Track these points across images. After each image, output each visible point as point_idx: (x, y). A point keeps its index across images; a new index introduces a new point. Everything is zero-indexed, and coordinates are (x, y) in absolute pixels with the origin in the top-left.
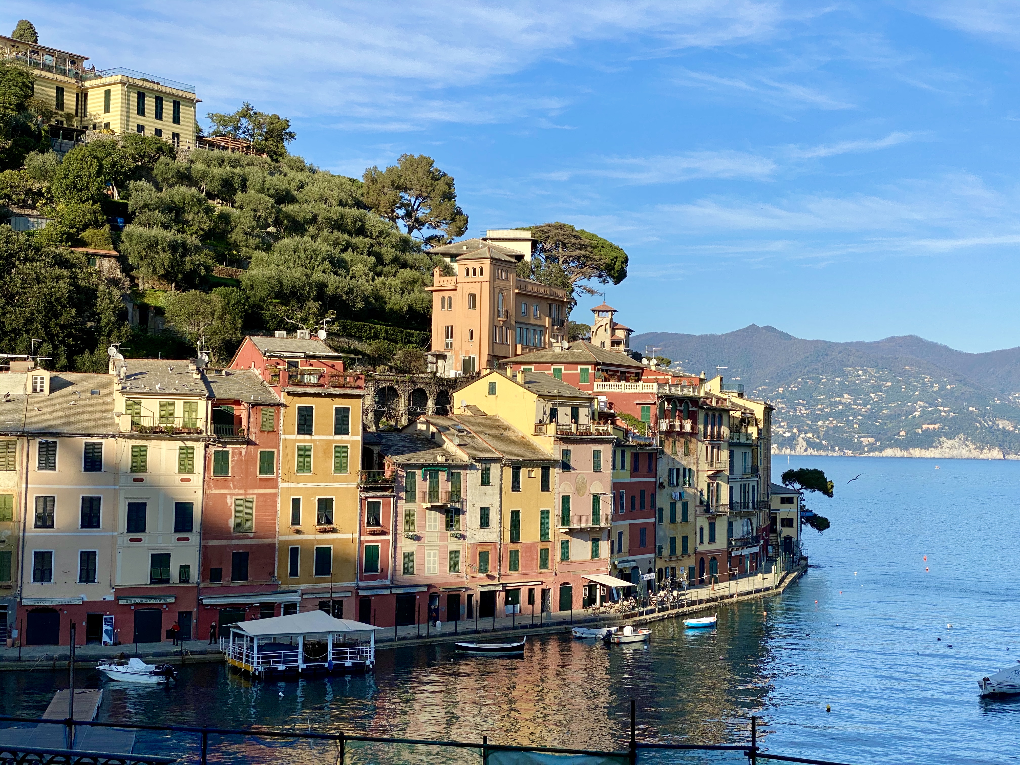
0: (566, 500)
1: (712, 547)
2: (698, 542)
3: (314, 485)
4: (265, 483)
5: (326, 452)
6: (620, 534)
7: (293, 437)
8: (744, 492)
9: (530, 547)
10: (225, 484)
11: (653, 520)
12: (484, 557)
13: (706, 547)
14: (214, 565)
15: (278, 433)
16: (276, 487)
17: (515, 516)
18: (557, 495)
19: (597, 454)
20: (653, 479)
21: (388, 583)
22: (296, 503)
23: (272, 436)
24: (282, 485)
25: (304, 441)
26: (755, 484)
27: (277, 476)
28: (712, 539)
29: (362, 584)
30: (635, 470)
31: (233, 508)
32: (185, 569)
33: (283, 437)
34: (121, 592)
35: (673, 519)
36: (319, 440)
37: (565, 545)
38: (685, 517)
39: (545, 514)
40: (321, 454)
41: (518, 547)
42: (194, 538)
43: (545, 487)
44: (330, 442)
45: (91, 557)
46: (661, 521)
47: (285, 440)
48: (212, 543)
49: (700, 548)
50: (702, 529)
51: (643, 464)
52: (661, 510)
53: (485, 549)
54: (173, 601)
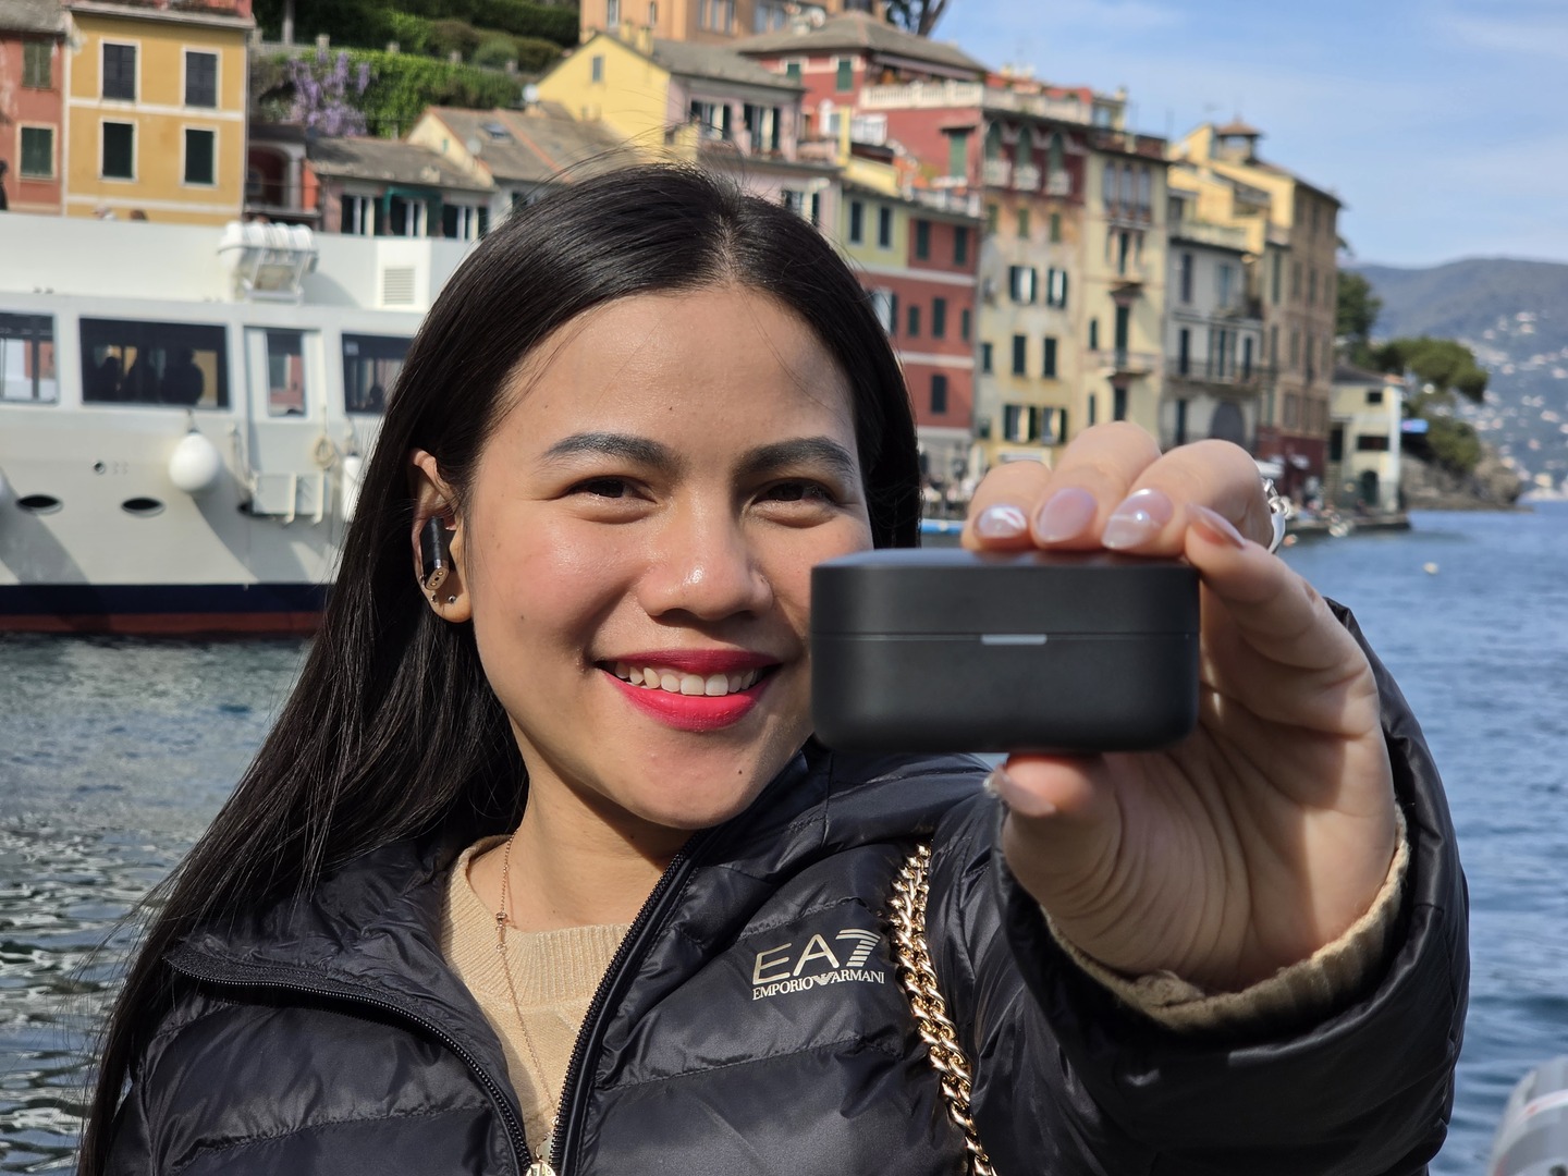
4: (32, 191)
5: (167, 139)
8: (1222, 347)
11: (968, 362)
15: (57, 93)
16: (56, 200)
20: (967, 281)
23: (46, 98)
24: (69, 198)
25: (118, 113)
26: (1255, 336)
27: (59, 181)
30: (921, 252)
33: (70, 101)
35: (1019, 365)
36: (153, 116)
38: (1050, 368)
40: (155, 142)
44: (173, 121)
46: (987, 365)
47: (74, 109)
50: (1093, 401)
51: (942, 245)
52: (987, 349)
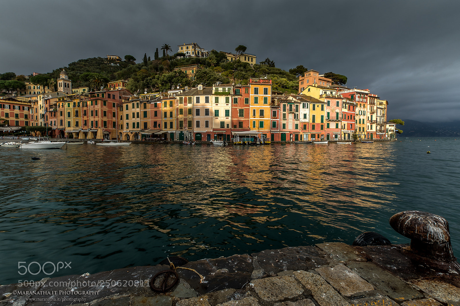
0: (328, 113)
1: (371, 131)
2: (367, 129)
3: (259, 106)
4: (246, 106)
5: (262, 98)
6: (344, 125)
7: (253, 95)
8: (380, 120)
9: (318, 124)
10: (236, 106)
11: (354, 122)
12: (305, 126)
13: (369, 130)
14: (235, 124)
15: (249, 94)
16: (249, 107)
17: (314, 116)
18: (326, 112)
19: (338, 102)
20: (354, 113)
21: (279, 130)
22: (254, 111)
24: (250, 106)
25: (256, 96)
26: (384, 118)
27: (250, 104)
28: (371, 129)
29: (271, 130)
30: (349, 110)
31: (239, 111)
32: (228, 125)
34: (214, 130)
35: (360, 123)
36: (260, 96)
37: (328, 124)
38: (363, 123)
39: (322, 117)
40: (260, 99)
41: (315, 124)
42: (230, 118)
43: (322, 109)
44: (263, 96)
45: (208, 122)
46: (356, 123)
47: (251, 95)
48: (233, 119)
49: (368, 131)
50: (368, 126)
51: (351, 108)
52: (356, 120)
53: (305, 124)
54: (225, 132)
